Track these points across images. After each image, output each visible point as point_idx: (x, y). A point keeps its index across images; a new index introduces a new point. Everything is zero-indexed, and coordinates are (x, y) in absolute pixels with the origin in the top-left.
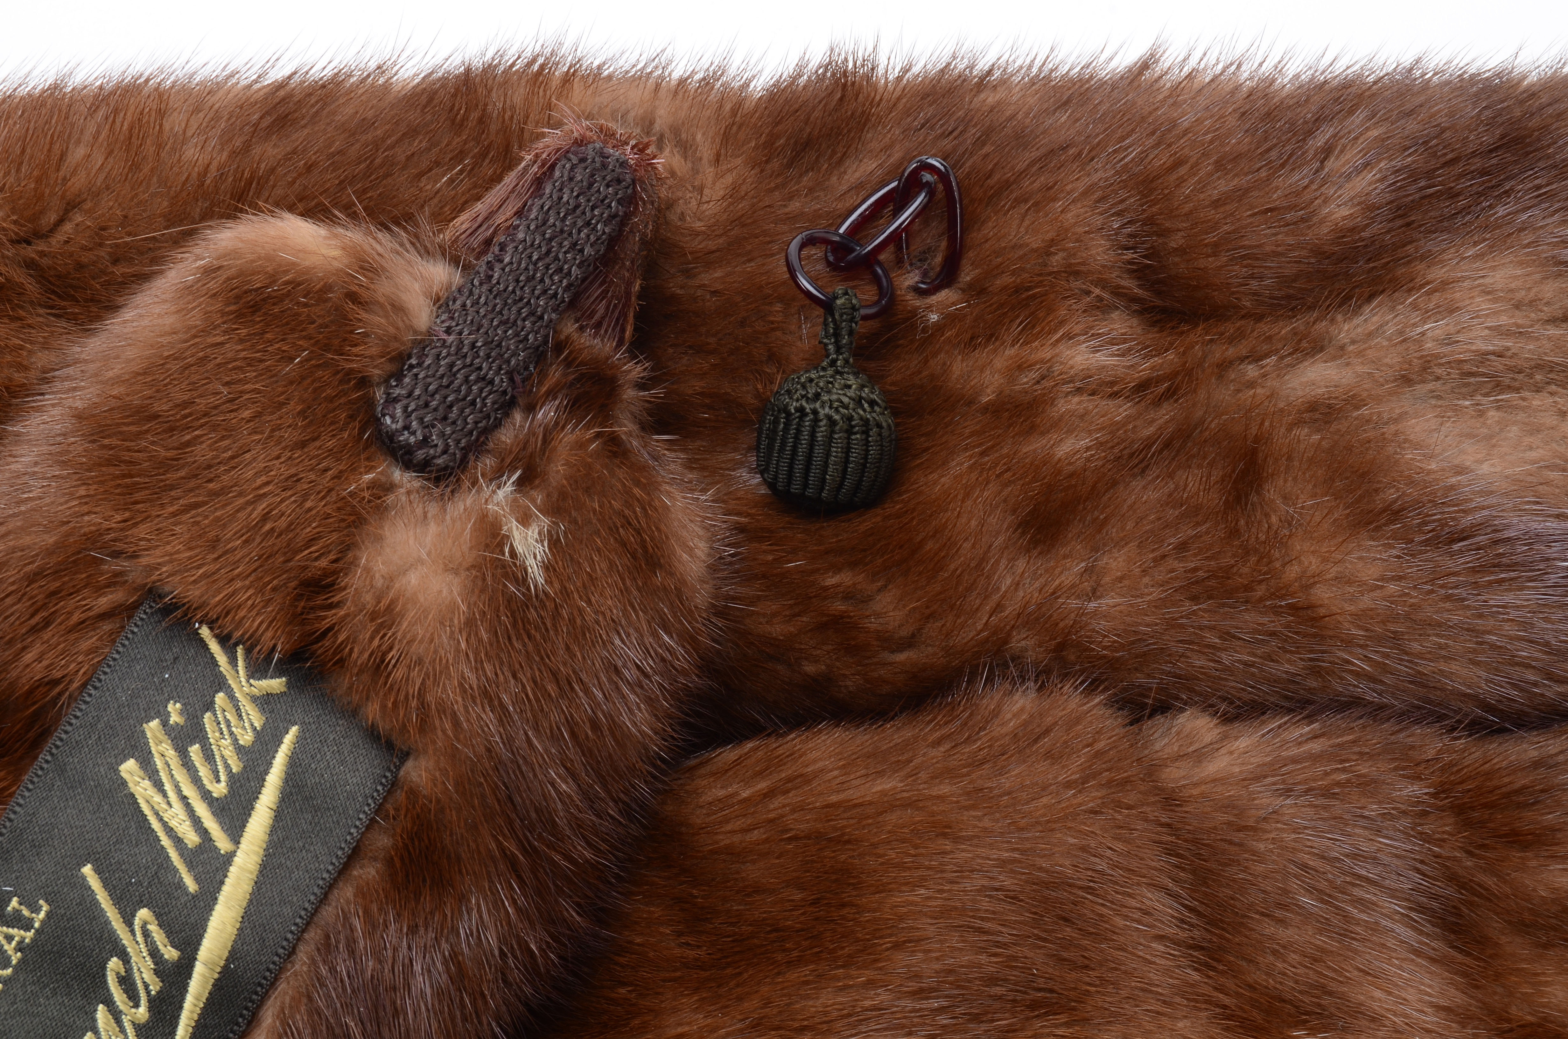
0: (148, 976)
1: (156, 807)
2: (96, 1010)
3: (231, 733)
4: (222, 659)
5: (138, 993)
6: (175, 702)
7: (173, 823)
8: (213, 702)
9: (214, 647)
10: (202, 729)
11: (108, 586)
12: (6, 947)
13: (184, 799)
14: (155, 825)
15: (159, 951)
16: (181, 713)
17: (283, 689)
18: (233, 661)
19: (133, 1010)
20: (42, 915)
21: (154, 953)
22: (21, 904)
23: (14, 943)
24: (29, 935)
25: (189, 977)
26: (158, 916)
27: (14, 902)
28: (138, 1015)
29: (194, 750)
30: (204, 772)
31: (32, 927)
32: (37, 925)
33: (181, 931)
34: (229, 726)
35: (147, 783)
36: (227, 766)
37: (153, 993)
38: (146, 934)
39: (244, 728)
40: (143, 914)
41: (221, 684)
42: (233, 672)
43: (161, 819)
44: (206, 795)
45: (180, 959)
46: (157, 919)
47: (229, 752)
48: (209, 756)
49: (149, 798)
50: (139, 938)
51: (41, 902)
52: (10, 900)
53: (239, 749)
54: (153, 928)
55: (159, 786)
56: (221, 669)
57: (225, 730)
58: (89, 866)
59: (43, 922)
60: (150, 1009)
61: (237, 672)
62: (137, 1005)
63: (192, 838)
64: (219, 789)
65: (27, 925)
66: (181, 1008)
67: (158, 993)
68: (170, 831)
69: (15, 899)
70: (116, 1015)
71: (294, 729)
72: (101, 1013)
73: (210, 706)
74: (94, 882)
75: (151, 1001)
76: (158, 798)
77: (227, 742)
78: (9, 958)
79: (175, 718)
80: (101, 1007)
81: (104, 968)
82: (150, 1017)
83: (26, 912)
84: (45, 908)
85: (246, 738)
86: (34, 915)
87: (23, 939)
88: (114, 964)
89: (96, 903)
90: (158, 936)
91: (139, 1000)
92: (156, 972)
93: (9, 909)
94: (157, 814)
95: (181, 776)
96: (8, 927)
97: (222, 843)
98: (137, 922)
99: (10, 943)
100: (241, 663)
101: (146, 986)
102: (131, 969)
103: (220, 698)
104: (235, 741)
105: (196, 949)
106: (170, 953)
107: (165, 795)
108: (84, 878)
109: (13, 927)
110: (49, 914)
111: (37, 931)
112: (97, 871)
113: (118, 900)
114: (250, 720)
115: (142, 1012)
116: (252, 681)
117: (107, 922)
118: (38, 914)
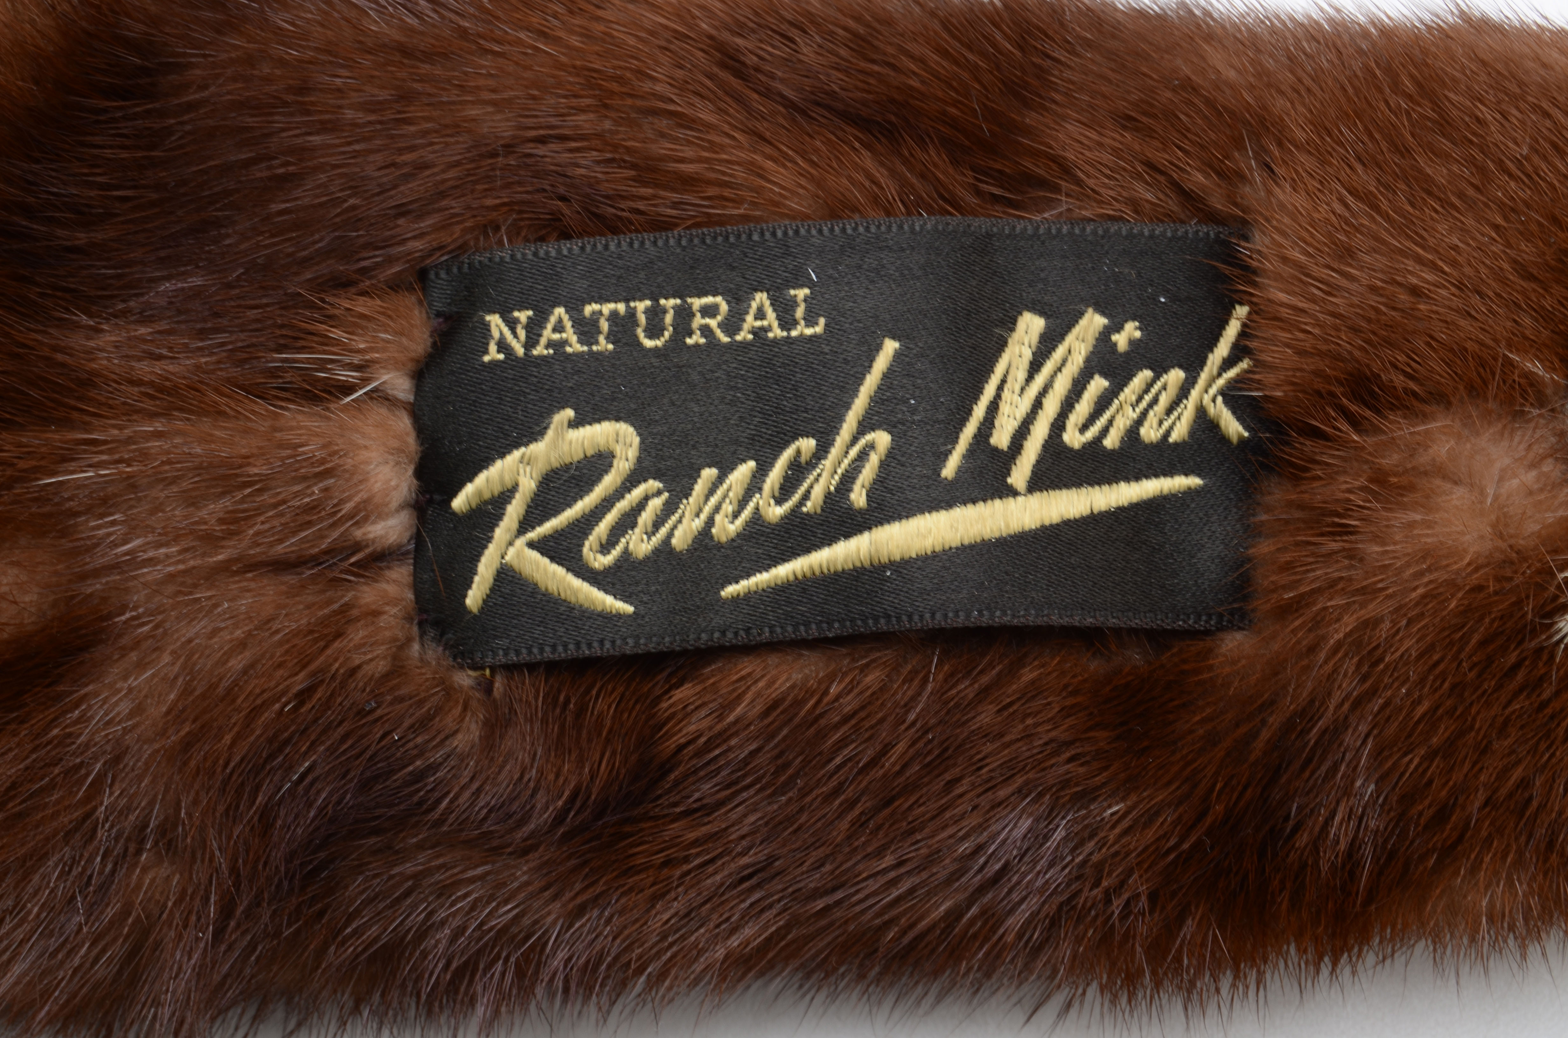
0: (818, 493)
1: (1010, 379)
2: (744, 461)
3: (1144, 415)
4: (1223, 349)
5: (793, 493)
6: (1140, 329)
7: (1004, 408)
8: (1166, 371)
9: (1232, 330)
10: (1130, 377)
11: (1218, 174)
12: (750, 318)
13: (1037, 405)
14: (990, 390)
15: (853, 483)
16: (1132, 342)
17: (1235, 440)
18: (1228, 363)
19: (772, 502)
20: (809, 331)
21: (848, 480)
22: (805, 300)
23: (758, 323)
24: (776, 332)
25: (847, 536)
26: (891, 454)
27: (802, 293)
28: (771, 510)
29: (1098, 384)
30: (1083, 408)
31: (789, 330)
32: (794, 333)
33: (890, 491)
34: (1151, 405)
35: (1028, 354)
36: (1105, 431)
37: (804, 509)
38: (863, 456)
39: (1161, 423)
40: (882, 439)
41: (1193, 367)
42: (1215, 372)
43: (1000, 388)
44: (1058, 426)
45: (860, 511)
46: (887, 456)
47: (1122, 424)
48: (1102, 404)
49: (1014, 365)
50: (854, 452)
51: (822, 321)
52: (802, 286)
53: (1133, 432)
54: (874, 459)
55: (1035, 367)
56: (1211, 356)
57: (1144, 404)
58: (897, 345)
59: (802, 337)
60: (785, 518)
61: (1219, 375)
62: (779, 502)
63: (1001, 438)
64: (1073, 438)
65: (787, 323)
66: (808, 551)
67: (808, 514)
68: (993, 408)
69: (807, 291)
70: (754, 486)
71: (1194, 481)
72: (745, 470)
73: (1160, 370)
74: (882, 362)
75: (795, 511)
76: (1021, 375)
77: (1132, 415)
78: (739, 329)
79: (1121, 340)
80: (752, 464)
81: (795, 438)
82: (777, 525)
83: (800, 312)
84: (819, 329)
85: (1150, 433)
86: (803, 322)
87: (769, 328)
88: (807, 445)
89: (859, 380)
90: (868, 473)
91: (786, 500)
92: (828, 496)
93: (792, 292)
94: (1003, 381)
95: (1062, 385)
96: (772, 304)
97: (1019, 475)
98: (869, 437)
99: (756, 319)
100: (1232, 373)
101: (806, 496)
102: (814, 467)
103: (1175, 376)
104: (1139, 422)
105: (880, 522)
106: (858, 497)
107: (1030, 378)
108: (879, 347)
109: (775, 310)
110: (815, 336)
111: (788, 337)
112: (898, 356)
113: (878, 399)
114: (1174, 423)
115: (775, 512)
116: (1220, 399)
117: (848, 406)
118: (807, 326)
